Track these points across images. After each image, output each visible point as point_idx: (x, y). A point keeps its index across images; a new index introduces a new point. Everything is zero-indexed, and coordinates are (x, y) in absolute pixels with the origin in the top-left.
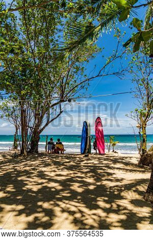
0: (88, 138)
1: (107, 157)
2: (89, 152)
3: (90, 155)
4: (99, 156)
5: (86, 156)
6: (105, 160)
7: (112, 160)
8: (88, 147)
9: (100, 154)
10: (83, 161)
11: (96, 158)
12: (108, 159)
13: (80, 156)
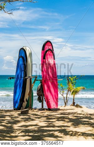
0: (28, 81)
1: (62, 114)
2: (30, 106)
3: (30, 112)
4: (47, 113)
5: (23, 113)
6: (59, 119)
7: (71, 120)
8: (27, 97)
9: (49, 109)
10: (19, 122)
11: (42, 117)
12: (64, 118)
13: (12, 113)
